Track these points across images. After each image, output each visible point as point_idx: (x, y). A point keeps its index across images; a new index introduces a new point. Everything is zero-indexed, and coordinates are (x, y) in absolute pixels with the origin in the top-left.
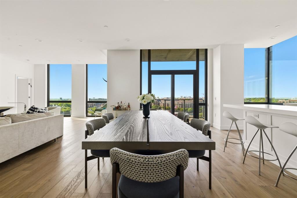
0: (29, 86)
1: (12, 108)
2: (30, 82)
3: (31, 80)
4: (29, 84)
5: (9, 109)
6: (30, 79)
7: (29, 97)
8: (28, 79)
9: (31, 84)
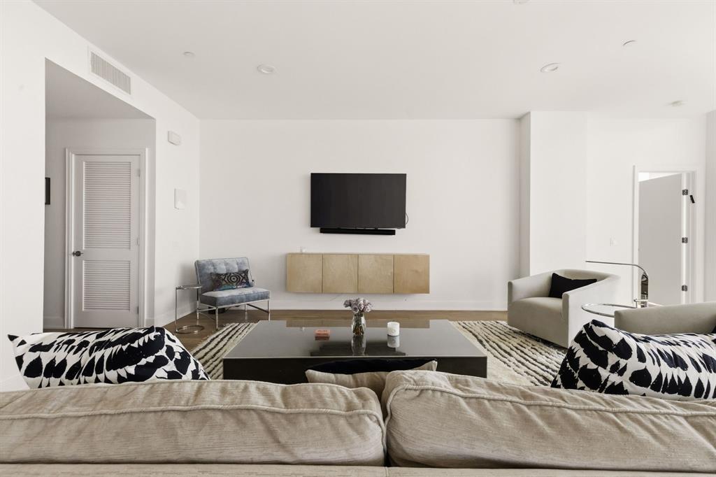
0: (685, 198)
1: (603, 277)
2: (688, 184)
3: (692, 176)
4: (685, 192)
5: (594, 281)
6: (688, 175)
7: (685, 240)
8: (679, 177)
9: (690, 194)
